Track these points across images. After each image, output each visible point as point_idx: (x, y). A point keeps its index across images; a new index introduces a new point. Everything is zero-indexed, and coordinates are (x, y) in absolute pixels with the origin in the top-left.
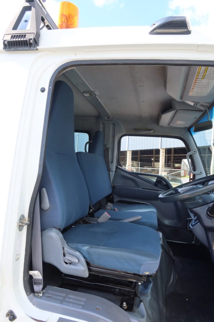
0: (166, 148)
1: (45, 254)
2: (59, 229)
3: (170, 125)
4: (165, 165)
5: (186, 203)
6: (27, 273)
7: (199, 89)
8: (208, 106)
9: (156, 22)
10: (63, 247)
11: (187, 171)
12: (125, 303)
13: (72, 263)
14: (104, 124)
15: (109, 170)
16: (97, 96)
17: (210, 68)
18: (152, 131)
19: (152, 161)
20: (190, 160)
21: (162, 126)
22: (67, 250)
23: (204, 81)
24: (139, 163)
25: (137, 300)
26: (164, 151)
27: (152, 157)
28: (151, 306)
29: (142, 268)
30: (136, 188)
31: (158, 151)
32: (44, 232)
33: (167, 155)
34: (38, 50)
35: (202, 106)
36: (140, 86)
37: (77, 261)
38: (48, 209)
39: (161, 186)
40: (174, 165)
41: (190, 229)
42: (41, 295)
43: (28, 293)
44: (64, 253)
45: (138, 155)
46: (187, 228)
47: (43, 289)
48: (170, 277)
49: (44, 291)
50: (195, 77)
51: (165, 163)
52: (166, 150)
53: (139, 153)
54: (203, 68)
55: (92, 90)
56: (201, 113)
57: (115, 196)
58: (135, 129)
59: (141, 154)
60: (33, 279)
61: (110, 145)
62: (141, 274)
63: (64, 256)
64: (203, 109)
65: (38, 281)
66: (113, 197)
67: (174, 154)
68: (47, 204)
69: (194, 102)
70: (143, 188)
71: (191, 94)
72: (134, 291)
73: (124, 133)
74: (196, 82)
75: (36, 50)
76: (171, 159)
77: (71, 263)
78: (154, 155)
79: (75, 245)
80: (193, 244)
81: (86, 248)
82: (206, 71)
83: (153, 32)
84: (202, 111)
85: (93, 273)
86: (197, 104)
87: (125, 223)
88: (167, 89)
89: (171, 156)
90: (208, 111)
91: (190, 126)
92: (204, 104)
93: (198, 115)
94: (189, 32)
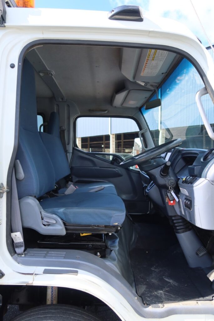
0: (116, 134)
1: (24, 219)
2: (35, 197)
3: (123, 105)
4: (116, 150)
5: (143, 166)
6: (10, 237)
7: (149, 70)
8: (156, 86)
9: (114, 9)
10: (40, 212)
11: (139, 151)
12: (98, 253)
13: (50, 224)
14: (58, 105)
15: (66, 151)
16: (53, 76)
17: (158, 51)
18: (106, 112)
19: (102, 148)
20: (142, 138)
21: (115, 107)
22: (44, 214)
23: (154, 63)
24: (90, 149)
25: (108, 251)
26: (114, 136)
27: (102, 144)
28: (119, 253)
29: (112, 220)
30: (94, 168)
31: (107, 137)
32: (21, 200)
33: (117, 141)
34: (5, 27)
35: (152, 86)
36: (96, 67)
37: (54, 222)
38: (23, 179)
39: (117, 164)
40: (124, 150)
41: (146, 194)
42: (23, 256)
43: (12, 254)
44: (42, 217)
45: (87, 142)
46: (144, 193)
47: (25, 251)
48: (132, 236)
49: (26, 252)
50: (147, 58)
51: (116, 148)
52: (116, 136)
53: (89, 140)
54: (153, 51)
55: (48, 69)
56: (151, 93)
57: (74, 177)
58: (90, 110)
59: (90, 141)
60: (14, 243)
61: (65, 127)
62: (111, 225)
63: (42, 219)
64: (152, 88)
65: (19, 244)
66: (72, 178)
67: (124, 139)
68: (22, 174)
69: (144, 82)
70: (100, 167)
71: (142, 74)
72: (105, 244)
73: (79, 114)
74: (147, 64)
75: (4, 27)
76: (121, 145)
77: (48, 225)
78: (104, 142)
79: (50, 210)
80: (148, 214)
81: (62, 210)
82: (155, 54)
83: (112, 18)
84: (151, 91)
85: (69, 232)
86: (147, 84)
87: (91, 193)
88: (122, 70)
89: (121, 142)
90: (156, 90)
91: (141, 106)
92: (153, 84)
93: (148, 94)
94: (141, 20)
